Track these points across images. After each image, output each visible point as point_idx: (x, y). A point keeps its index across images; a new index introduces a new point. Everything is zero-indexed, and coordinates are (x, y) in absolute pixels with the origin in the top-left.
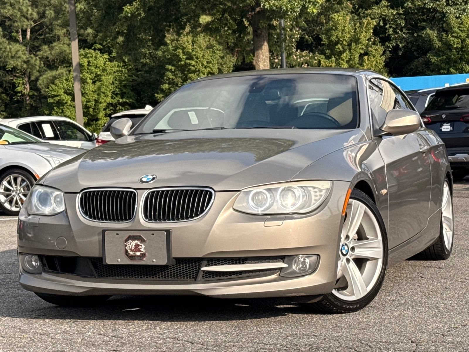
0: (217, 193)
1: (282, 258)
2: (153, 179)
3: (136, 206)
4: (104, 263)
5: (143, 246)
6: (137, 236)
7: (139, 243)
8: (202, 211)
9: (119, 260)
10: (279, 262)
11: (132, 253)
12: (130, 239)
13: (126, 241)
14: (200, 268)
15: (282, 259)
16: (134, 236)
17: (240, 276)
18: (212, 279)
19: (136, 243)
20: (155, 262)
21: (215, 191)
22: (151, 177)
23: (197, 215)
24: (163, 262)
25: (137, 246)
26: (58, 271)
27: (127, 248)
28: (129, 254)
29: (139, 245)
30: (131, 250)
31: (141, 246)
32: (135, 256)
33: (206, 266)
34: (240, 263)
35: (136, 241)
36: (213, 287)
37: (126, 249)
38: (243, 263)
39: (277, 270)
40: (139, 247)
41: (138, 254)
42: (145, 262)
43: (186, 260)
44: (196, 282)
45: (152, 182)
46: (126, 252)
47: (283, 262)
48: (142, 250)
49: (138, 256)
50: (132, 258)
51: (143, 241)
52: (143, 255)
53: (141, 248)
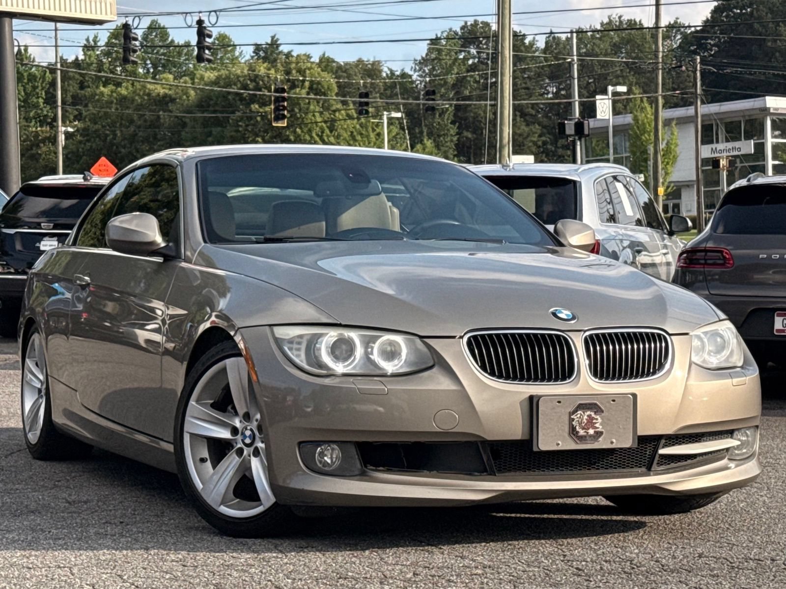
3: (576, 358)
4: (535, 449)
5: (600, 420)
6: (590, 404)
7: (593, 414)
9: (560, 443)
10: (728, 437)
11: (582, 431)
12: (580, 410)
13: (574, 412)
14: (657, 451)
15: (731, 434)
16: (586, 404)
17: (695, 461)
18: (668, 466)
19: (588, 416)
20: (616, 445)
21: (671, 335)
23: (656, 372)
24: (627, 442)
25: (590, 418)
27: (574, 423)
28: (578, 432)
29: (593, 419)
30: (581, 426)
31: (597, 419)
32: (585, 437)
33: (663, 447)
35: (589, 413)
36: (675, 478)
37: (573, 425)
38: (699, 441)
39: (725, 451)
40: (594, 421)
41: (591, 432)
42: (602, 444)
43: (647, 439)
45: (573, 322)
46: (574, 429)
47: (732, 437)
48: (597, 425)
49: (591, 436)
50: (582, 439)
51: (599, 411)
52: (599, 434)
53: (596, 423)
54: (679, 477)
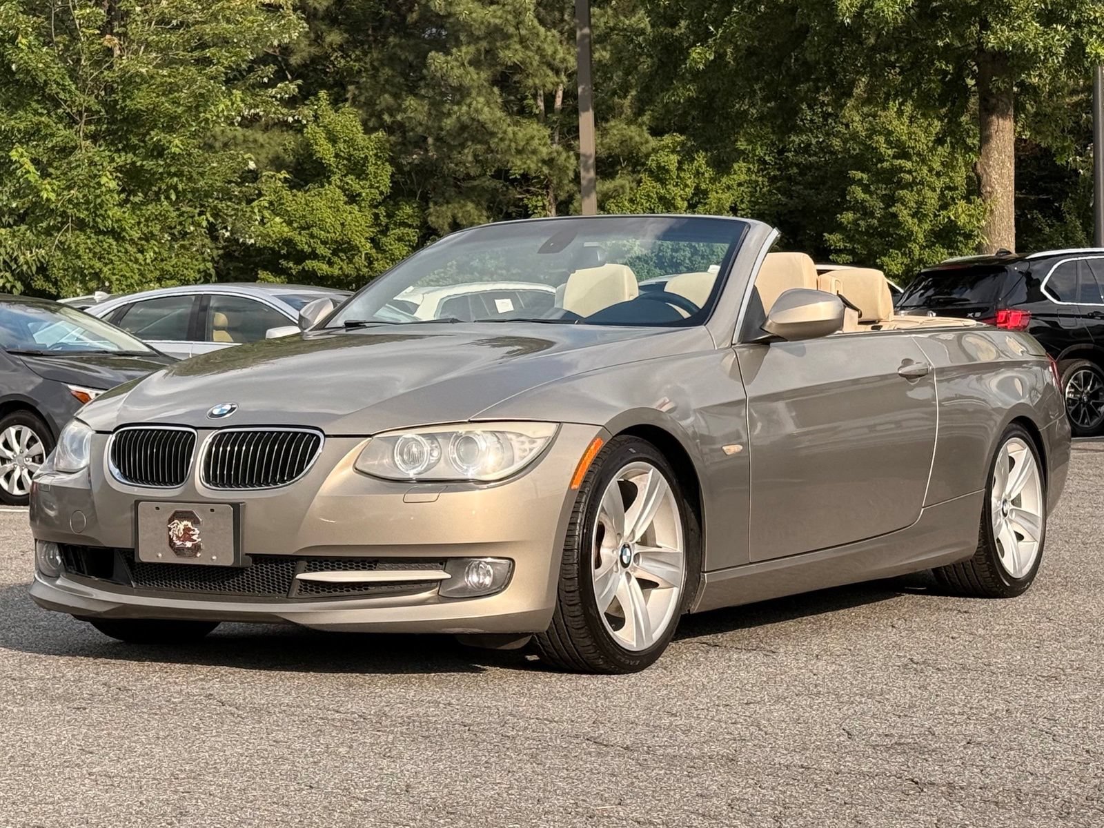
0: (327, 439)
1: (441, 562)
2: (232, 409)
3: (192, 460)
4: (136, 560)
5: (197, 531)
6: (186, 512)
7: (189, 524)
8: (300, 470)
9: (160, 555)
10: (437, 569)
11: (178, 543)
12: (178, 519)
13: (171, 521)
14: (294, 575)
15: (441, 564)
16: (182, 512)
17: (365, 591)
18: (316, 595)
19: (185, 525)
20: (215, 560)
21: (326, 436)
22: (228, 407)
23: (291, 477)
24: (228, 560)
25: (187, 530)
26: (84, 573)
27: (171, 533)
28: (175, 544)
29: (189, 529)
30: (178, 537)
31: (194, 530)
32: (183, 549)
33: (305, 572)
34: (364, 569)
35: (185, 523)
36: (312, 609)
37: (170, 536)
38: (371, 569)
39: (434, 584)
40: (191, 532)
41: (189, 544)
42: (200, 559)
43: (271, 559)
44: (288, 599)
45: (228, 415)
46: (171, 540)
47: (444, 570)
48: (194, 537)
49: (188, 549)
50: (179, 551)
51: (196, 522)
52: (197, 548)
53: (193, 535)
54: (315, 609)
